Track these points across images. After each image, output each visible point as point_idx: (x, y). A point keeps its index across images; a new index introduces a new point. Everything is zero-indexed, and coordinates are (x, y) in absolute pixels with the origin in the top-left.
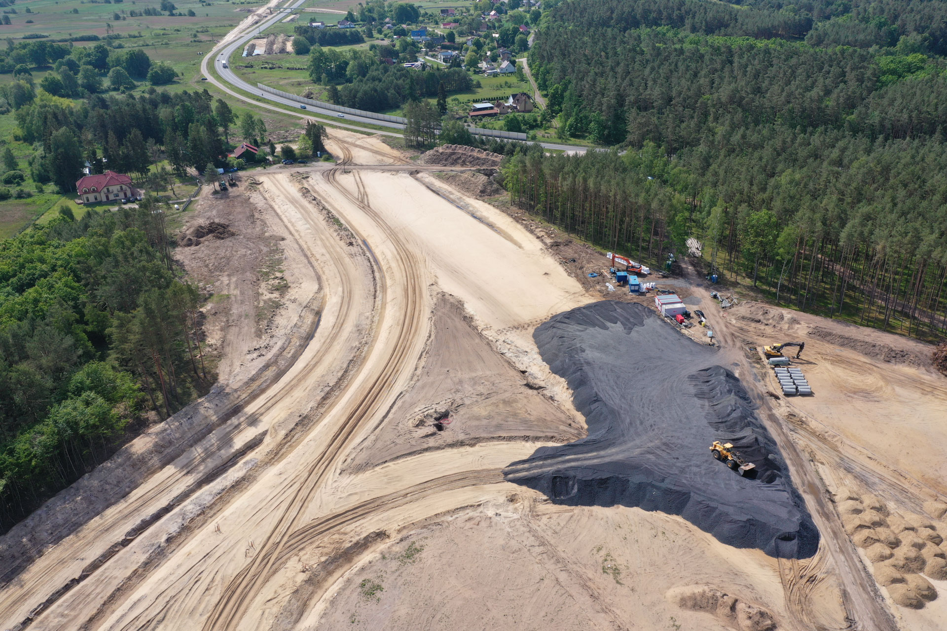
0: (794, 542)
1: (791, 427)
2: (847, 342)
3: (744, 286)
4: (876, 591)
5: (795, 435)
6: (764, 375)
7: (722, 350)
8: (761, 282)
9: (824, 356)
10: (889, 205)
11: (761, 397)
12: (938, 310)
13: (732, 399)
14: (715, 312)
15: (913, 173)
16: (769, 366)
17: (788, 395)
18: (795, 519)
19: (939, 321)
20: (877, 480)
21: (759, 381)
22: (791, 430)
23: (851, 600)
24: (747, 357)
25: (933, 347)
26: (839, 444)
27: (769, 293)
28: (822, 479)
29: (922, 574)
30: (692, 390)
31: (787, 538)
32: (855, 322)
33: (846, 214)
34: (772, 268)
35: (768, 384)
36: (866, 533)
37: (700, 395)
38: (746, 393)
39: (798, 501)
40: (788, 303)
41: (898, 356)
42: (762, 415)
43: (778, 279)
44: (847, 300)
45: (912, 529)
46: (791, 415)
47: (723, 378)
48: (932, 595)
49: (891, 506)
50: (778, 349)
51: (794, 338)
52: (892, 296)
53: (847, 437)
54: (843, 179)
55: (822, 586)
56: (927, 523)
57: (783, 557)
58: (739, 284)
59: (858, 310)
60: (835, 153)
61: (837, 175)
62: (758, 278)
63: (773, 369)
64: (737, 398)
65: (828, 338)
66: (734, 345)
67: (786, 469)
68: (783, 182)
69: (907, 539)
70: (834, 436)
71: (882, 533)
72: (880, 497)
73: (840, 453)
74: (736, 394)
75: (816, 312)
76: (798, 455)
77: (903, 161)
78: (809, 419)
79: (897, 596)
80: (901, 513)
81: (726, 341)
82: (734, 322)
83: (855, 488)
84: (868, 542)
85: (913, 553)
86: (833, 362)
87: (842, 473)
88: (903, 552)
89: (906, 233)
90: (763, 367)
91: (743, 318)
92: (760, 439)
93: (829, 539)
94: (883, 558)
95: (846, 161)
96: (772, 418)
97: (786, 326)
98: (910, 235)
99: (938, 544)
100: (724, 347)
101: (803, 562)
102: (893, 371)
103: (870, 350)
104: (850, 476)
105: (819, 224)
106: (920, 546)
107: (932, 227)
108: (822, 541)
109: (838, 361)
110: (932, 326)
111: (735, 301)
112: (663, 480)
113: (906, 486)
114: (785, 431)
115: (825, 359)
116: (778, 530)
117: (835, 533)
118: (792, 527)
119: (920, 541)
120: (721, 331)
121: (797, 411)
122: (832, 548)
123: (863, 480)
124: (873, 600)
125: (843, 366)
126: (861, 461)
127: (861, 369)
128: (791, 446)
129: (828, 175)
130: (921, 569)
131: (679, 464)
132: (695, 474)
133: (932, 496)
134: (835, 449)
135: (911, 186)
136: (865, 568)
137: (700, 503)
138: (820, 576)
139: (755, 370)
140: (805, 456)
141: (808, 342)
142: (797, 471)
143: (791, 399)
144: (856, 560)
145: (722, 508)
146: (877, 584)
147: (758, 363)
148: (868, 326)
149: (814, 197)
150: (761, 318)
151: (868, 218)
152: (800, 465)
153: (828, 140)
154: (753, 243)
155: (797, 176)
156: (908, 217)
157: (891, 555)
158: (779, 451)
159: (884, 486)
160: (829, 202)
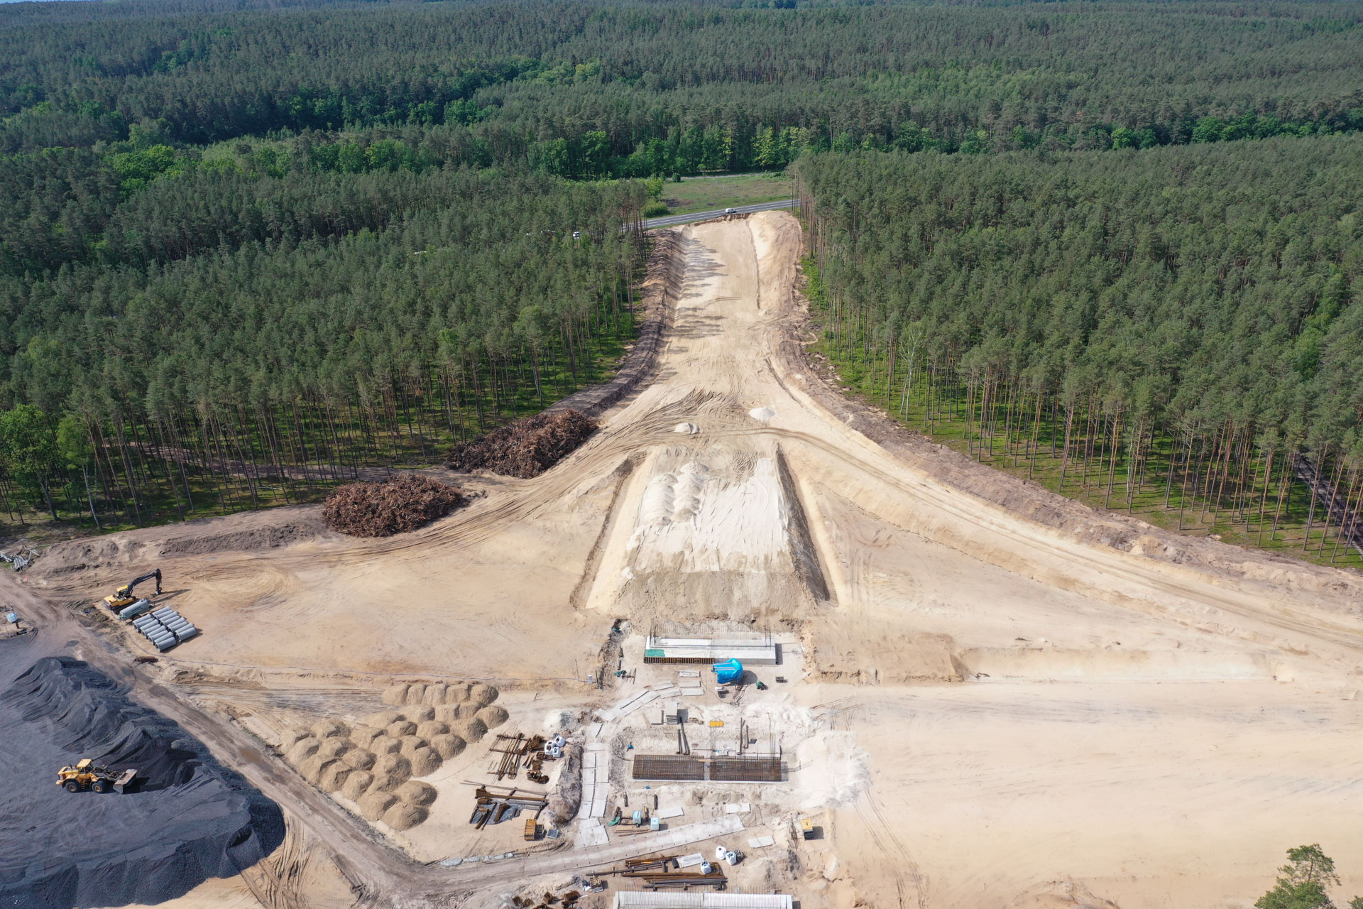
0: (251, 838)
1: (188, 689)
2: (216, 544)
3: (40, 525)
4: (372, 833)
5: (197, 698)
6: (122, 639)
7: (41, 633)
8: (63, 510)
9: (196, 575)
10: (194, 349)
11: (129, 671)
12: (307, 460)
13: (85, 694)
14: (8, 582)
15: (208, 300)
16: (123, 623)
17: (165, 649)
18: (240, 808)
19: (314, 471)
20: (321, 698)
21: (117, 650)
22: (190, 694)
23: (349, 862)
24: (86, 624)
25: (321, 506)
26: (258, 679)
27: (83, 520)
28: (255, 735)
29: (412, 779)
30: (17, 714)
31: (241, 838)
32: (218, 514)
33: (142, 377)
34: (70, 484)
35: (132, 647)
36: (333, 770)
37: (34, 714)
38: (103, 677)
39: (235, 781)
40: (118, 525)
41: (283, 536)
42: (141, 696)
43: (86, 496)
44: (196, 489)
45: (381, 733)
46: (182, 674)
47: (58, 672)
48: (430, 795)
49: (349, 719)
50: (127, 594)
51: (143, 568)
52: (247, 463)
53: (264, 664)
54: (121, 330)
55: (309, 870)
56: (394, 716)
57: (247, 866)
58: (29, 525)
59: (214, 496)
60: (97, 299)
61: (109, 327)
62: (56, 506)
63: (131, 624)
64: (93, 690)
65: (190, 549)
66: (58, 616)
67: (204, 748)
68: (34, 356)
69: (380, 748)
70: (249, 672)
71: (352, 758)
72: (333, 717)
73: (266, 689)
74: (88, 686)
75: (160, 521)
76: (212, 722)
77: (192, 287)
78: (208, 667)
79: (396, 821)
80: (362, 721)
81: (43, 617)
82: (44, 583)
83: (301, 723)
84: (340, 779)
85: (392, 762)
86: (209, 578)
87: (276, 713)
88: (380, 769)
89: (228, 379)
90: (116, 627)
91: (57, 572)
92: (150, 729)
93: (293, 806)
94: (363, 788)
95: (116, 305)
96: (157, 691)
97: (126, 557)
98: (232, 379)
99: (414, 734)
100: (43, 627)
101: (274, 856)
102: (288, 555)
103: (250, 541)
104: (288, 712)
105: (109, 401)
106: (396, 748)
107: (256, 362)
108: (287, 814)
109: (215, 572)
110: (309, 482)
111: (35, 552)
112: (23, 874)
113: (356, 686)
114: (181, 700)
115: (198, 578)
116: (224, 836)
117: (298, 794)
118: (242, 821)
119: (394, 742)
120: (29, 606)
121: (187, 665)
122: (302, 814)
123: (305, 708)
124: (372, 845)
125: (225, 576)
126: (292, 684)
127: (249, 570)
128: (198, 715)
129: (97, 330)
130: (409, 774)
131: (38, 836)
132: (71, 835)
133: (386, 682)
134: (256, 687)
135: (214, 317)
136: (349, 813)
137: (97, 870)
138: (301, 859)
139: (105, 638)
140: (222, 718)
141: (164, 565)
142: (220, 744)
143: (172, 653)
144: (335, 810)
145: (132, 858)
146: (370, 823)
147: (105, 626)
148: (235, 512)
149: (87, 365)
150: (84, 560)
151: (173, 372)
152: (220, 734)
153: (79, 282)
154: (22, 459)
155: (53, 343)
156: (225, 356)
157: (372, 778)
158: (184, 731)
159: (332, 701)
160: (112, 367)
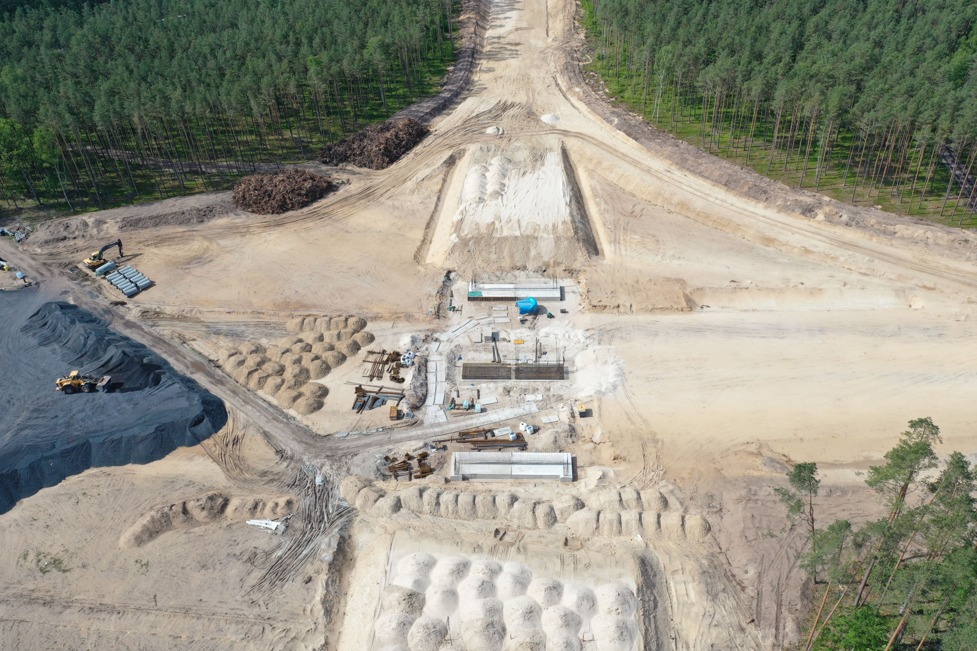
0: (205, 421)
1: (150, 323)
2: (159, 221)
3: (29, 209)
4: (286, 416)
5: (158, 329)
6: (99, 289)
7: (42, 286)
8: (44, 197)
9: (146, 243)
10: (126, 74)
11: (107, 311)
12: (218, 158)
13: (79, 328)
14: (13, 250)
15: (131, 35)
16: (99, 278)
17: (131, 295)
18: (195, 402)
19: (223, 166)
20: (243, 328)
21: (97, 296)
22: (152, 326)
23: (272, 436)
24: (73, 279)
25: (230, 192)
26: (199, 315)
27: (60, 205)
28: (200, 353)
29: (311, 381)
30: (34, 341)
31: (198, 421)
32: (157, 199)
33: (90, 96)
34: (47, 179)
35: (108, 294)
36: (256, 376)
37: (45, 342)
38: (90, 315)
39: (190, 384)
40: (84, 208)
41: (205, 214)
42: (118, 328)
43: (60, 187)
44: (139, 181)
45: (287, 351)
46: (145, 313)
47: (58, 313)
48: (324, 392)
49: (264, 342)
50: (99, 257)
51: (108, 239)
52: (174, 161)
53: (202, 305)
54: (68, 60)
55: (246, 441)
56: (295, 339)
57: (204, 439)
58: (21, 209)
59: (153, 185)
60: (47, 36)
61: (60, 58)
62: (39, 195)
63: (104, 278)
64: (84, 324)
65: (140, 225)
66: (52, 274)
67: (166, 363)
68: (7, 82)
69: (288, 360)
70: (191, 311)
71: (268, 368)
72: (253, 341)
73: (204, 322)
74: (80, 321)
75: (116, 205)
76: (169, 345)
77: (118, 25)
78: (162, 307)
79: (302, 409)
80: (274, 343)
81: (42, 274)
82: (39, 251)
83: (231, 345)
84: (262, 382)
85: (297, 370)
86: (156, 245)
87: (214, 338)
88: (288, 374)
89: (154, 97)
90: (94, 281)
91: (47, 242)
92: (127, 350)
93: (232, 400)
94: (278, 387)
95: (62, 41)
96: (129, 325)
97: (95, 231)
98: (157, 97)
99: (310, 351)
100: (43, 282)
101: (221, 432)
102: (210, 228)
103: (182, 218)
104: (221, 337)
105: (67, 116)
106: (298, 361)
107: (173, 84)
108: (228, 405)
109: (160, 241)
110: (221, 174)
111: (29, 228)
112: (53, 446)
113: (267, 319)
114: (146, 330)
115: (148, 245)
116: (187, 420)
117: (234, 392)
118: (197, 410)
119: (297, 357)
120: (31, 266)
121: (147, 306)
122: (238, 405)
123: (232, 334)
124: (287, 424)
125: (167, 244)
126: (223, 319)
127: (183, 239)
128: (159, 340)
129: (50, 60)
130: (308, 378)
131: (60, 422)
132: (83, 420)
133: (288, 316)
134: (198, 321)
135: (138, 49)
136: (270, 404)
137: (103, 443)
138: (240, 434)
139: (87, 289)
140: (176, 342)
141: (123, 236)
142: (176, 359)
143: (136, 298)
144: (260, 402)
145: (126, 434)
146: (285, 410)
147: (87, 280)
148: (169, 197)
149: (48, 88)
150: (65, 234)
151: (112, 93)
152: (176, 353)
153: (32, 22)
154: (10, 160)
155: (19, 71)
156: (149, 80)
157: (283, 381)
158: (151, 351)
159: (252, 329)
160: (66, 88)
